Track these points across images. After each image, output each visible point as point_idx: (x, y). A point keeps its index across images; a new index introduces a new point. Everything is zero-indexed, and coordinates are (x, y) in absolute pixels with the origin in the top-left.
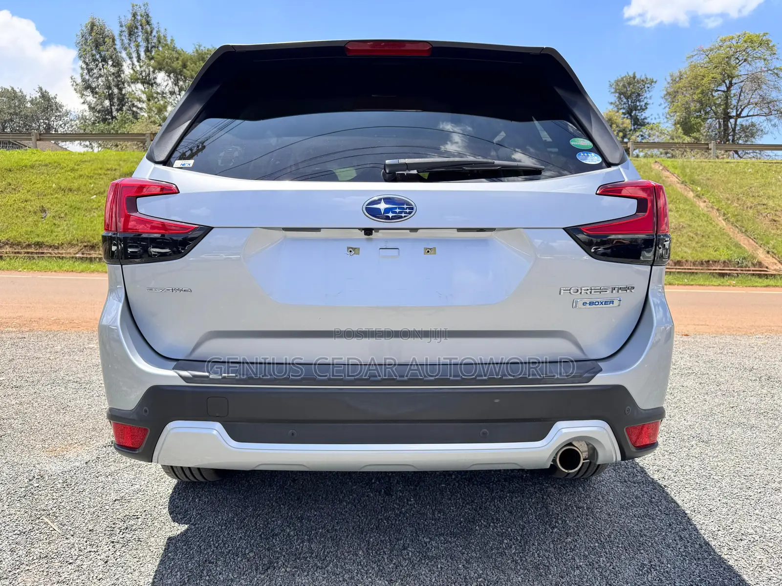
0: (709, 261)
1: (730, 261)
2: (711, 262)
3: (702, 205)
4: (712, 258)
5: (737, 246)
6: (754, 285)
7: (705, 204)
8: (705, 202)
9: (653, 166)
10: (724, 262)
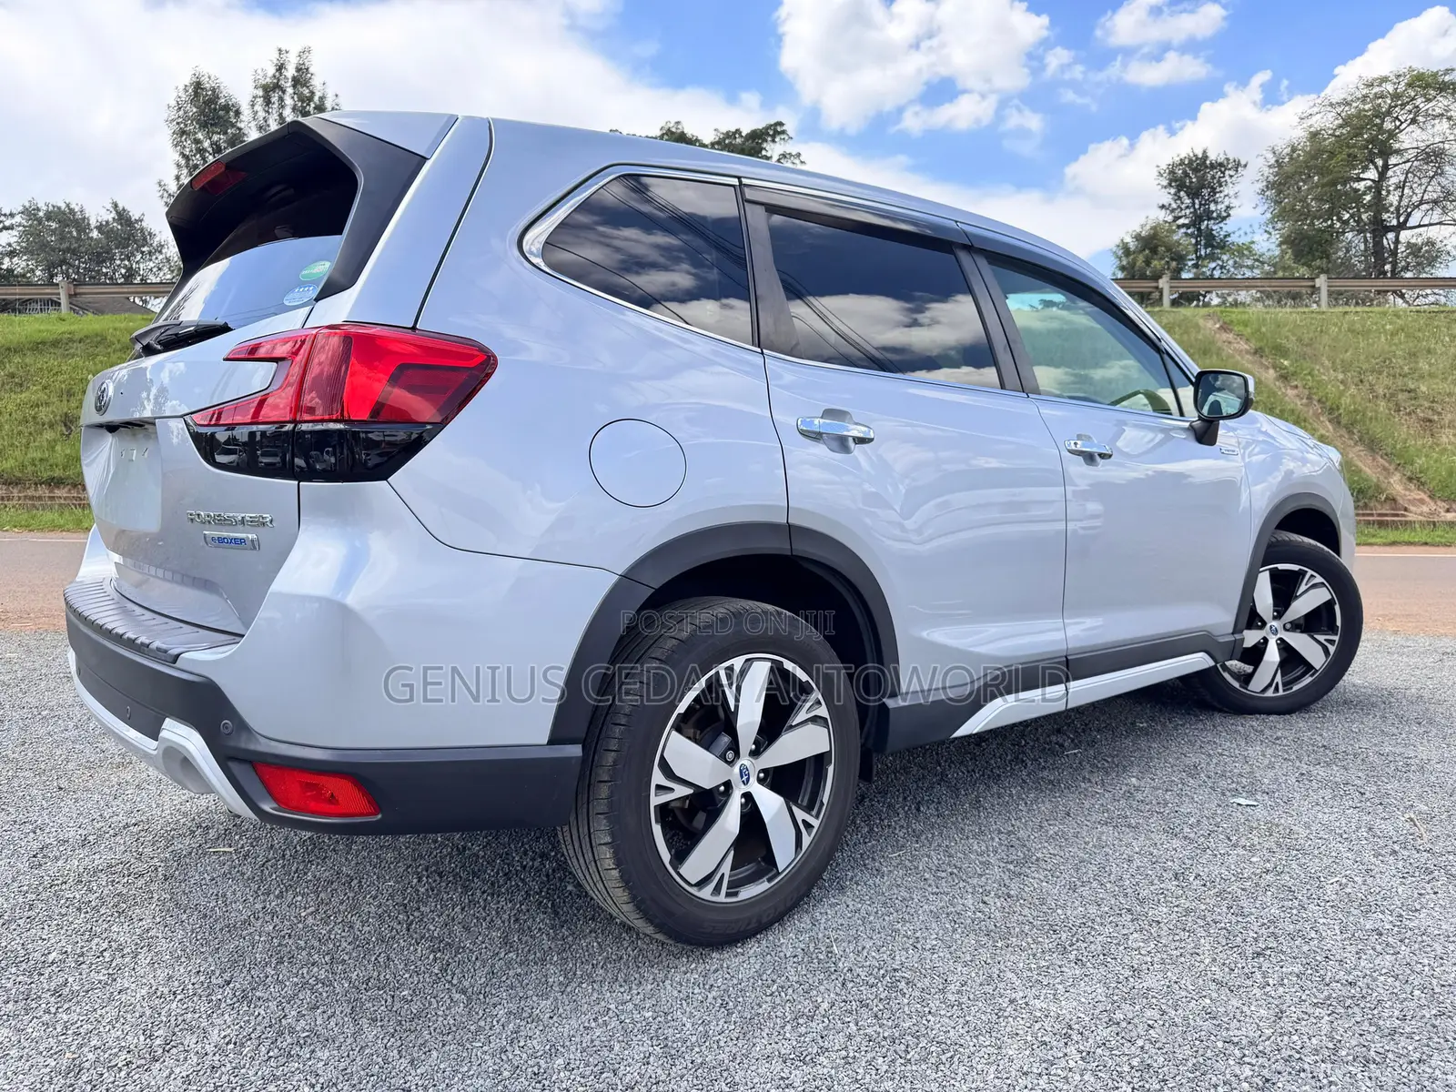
3: (1290, 392)
5: (1351, 468)
7: (1295, 392)
8: (1296, 387)
9: (1201, 322)
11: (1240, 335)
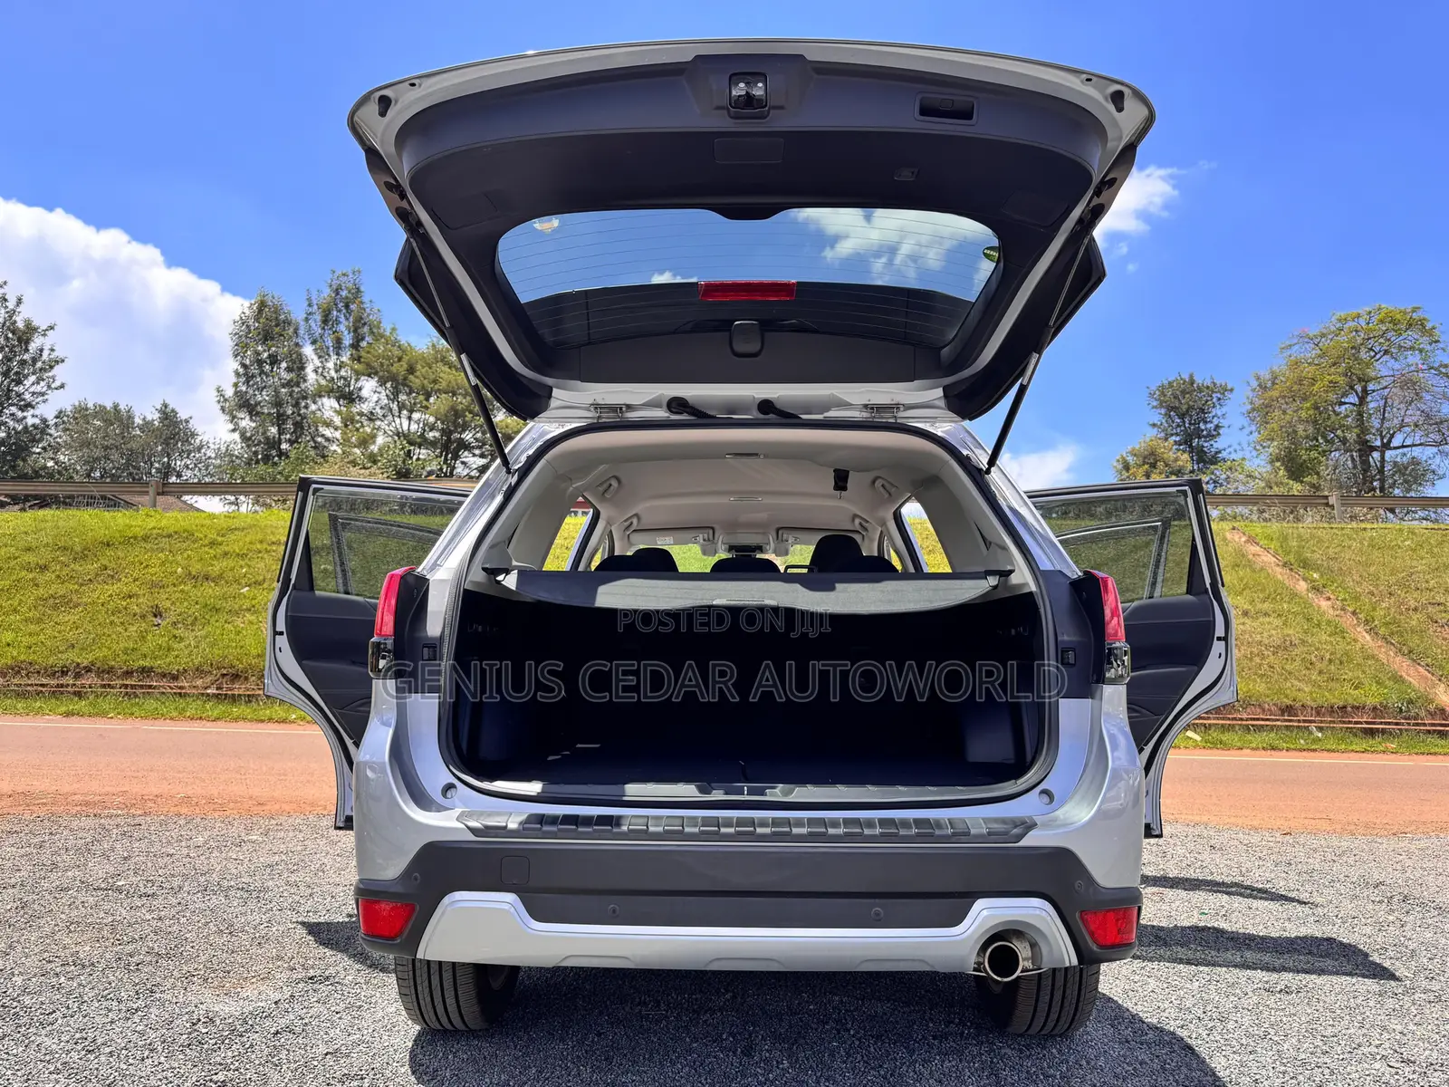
0: (1345, 707)
1: (1385, 707)
2: (1349, 709)
3: (1324, 604)
4: (1350, 701)
5: (1397, 679)
6: (1432, 751)
7: (1329, 603)
8: (1329, 599)
9: (1228, 536)
10: (1375, 708)
11: (1266, 548)
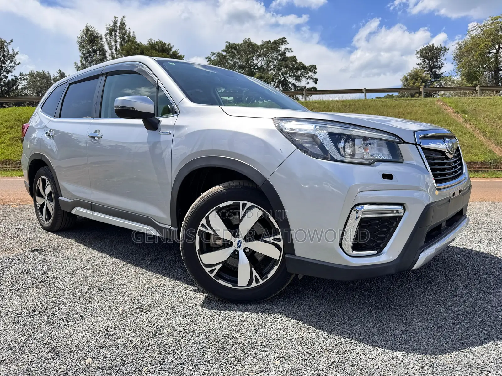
1: (486, 162)
2: (472, 163)
3: (468, 126)
4: (472, 160)
5: (491, 152)
6: (498, 177)
8: (471, 124)
9: (436, 102)
10: (482, 163)
11: (450, 107)
